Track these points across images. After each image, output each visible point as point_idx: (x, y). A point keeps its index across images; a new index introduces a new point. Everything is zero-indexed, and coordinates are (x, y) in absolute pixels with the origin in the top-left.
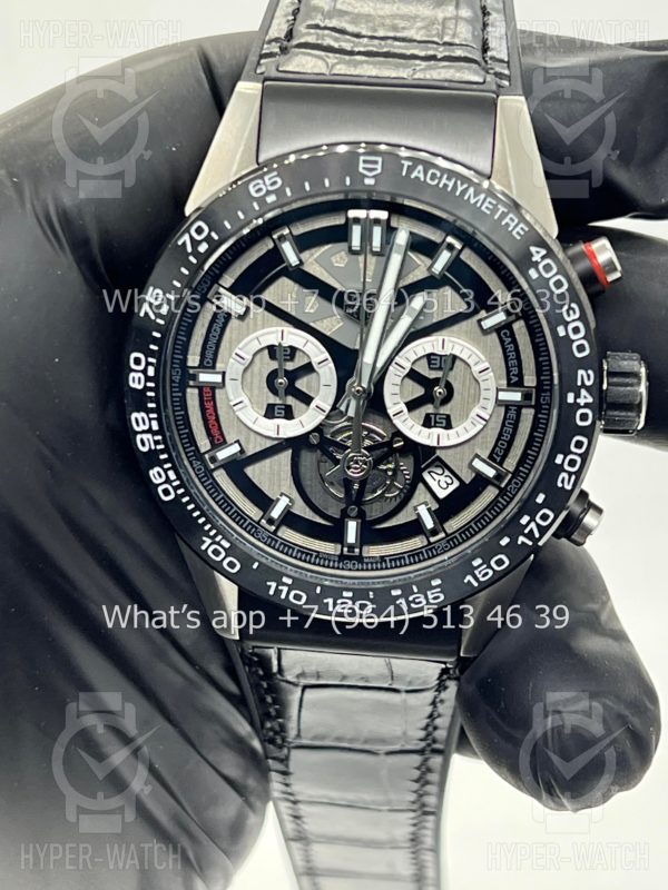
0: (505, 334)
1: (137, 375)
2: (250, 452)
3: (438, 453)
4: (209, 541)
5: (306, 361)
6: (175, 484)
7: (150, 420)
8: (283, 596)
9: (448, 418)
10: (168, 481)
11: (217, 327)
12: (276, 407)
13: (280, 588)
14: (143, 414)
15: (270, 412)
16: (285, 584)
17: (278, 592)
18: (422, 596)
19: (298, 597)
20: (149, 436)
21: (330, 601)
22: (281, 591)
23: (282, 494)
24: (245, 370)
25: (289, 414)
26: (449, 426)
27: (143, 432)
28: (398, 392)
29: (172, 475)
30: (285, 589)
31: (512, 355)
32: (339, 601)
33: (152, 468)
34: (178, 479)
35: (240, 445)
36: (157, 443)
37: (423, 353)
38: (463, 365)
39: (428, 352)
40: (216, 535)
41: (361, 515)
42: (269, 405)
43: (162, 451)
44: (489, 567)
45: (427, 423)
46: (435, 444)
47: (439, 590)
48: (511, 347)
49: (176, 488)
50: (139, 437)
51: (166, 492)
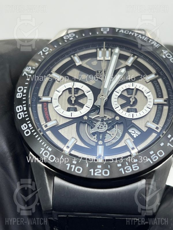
0: (155, 82)
1: (19, 94)
2: (60, 124)
3: (133, 121)
4: (43, 149)
5: (82, 93)
6: (31, 129)
7: (23, 107)
8: (73, 170)
9: (136, 109)
10: (29, 128)
11: (50, 84)
12: (71, 109)
13: (72, 166)
14: (21, 106)
15: (69, 110)
16: (73, 164)
17: (71, 168)
18: (130, 167)
19: (79, 170)
20: (22, 113)
21: (92, 170)
22: (72, 167)
23: (73, 138)
24: (60, 96)
25: (75, 110)
26: (136, 112)
27: (20, 112)
28: (117, 101)
29: (30, 125)
30: (74, 166)
31: (158, 89)
32: (96, 170)
33: (22, 125)
34: (32, 126)
35: (57, 121)
36: (25, 115)
37: (125, 88)
38: (140, 92)
39: (127, 88)
40: (46, 146)
41: (104, 144)
42: (68, 108)
43: (27, 117)
44: (157, 155)
45: (128, 111)
46: (132, 118)
47: (137, 164)
48: (157, 86)
49: (31, 130)
50: (18, 114)
51: (27, 133)
